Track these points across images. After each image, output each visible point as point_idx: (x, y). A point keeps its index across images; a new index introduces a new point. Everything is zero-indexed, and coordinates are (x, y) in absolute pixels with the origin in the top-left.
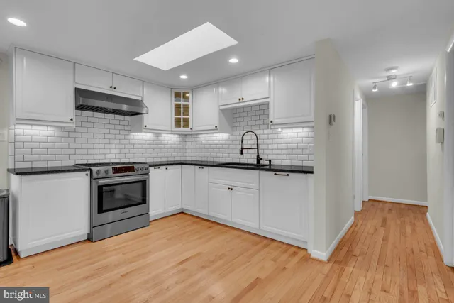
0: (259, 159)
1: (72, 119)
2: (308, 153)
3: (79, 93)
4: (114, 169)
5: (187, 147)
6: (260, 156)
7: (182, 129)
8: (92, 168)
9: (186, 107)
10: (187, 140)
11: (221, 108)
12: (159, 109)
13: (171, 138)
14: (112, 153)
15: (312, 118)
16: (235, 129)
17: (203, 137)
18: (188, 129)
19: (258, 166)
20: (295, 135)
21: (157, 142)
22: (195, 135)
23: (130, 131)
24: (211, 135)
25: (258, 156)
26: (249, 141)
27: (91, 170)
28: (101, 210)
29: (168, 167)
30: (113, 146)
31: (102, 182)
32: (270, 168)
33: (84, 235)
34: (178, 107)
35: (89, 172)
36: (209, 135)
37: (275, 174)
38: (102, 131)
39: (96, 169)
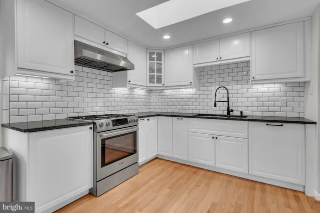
0: (229, 111)
1: (72, 72)
2: (280, 105)
4: (113, 121)
5: (151, 101)
6: (231, 108)
7: (156, 84)
8: (95, 121)
10: (152, 94)
11: (196, 66)
16: (202, 85)
17: (168, 92)
18: (161, 85)
20: (267, 90)
21: (131, 96)
23: (112, 86)
24: (178, 90)
25: (228, 108)
26: (222, 94)
27: (94, 123)
28: (104, 164)
29: (150, 118)
30: (99, 100)
31: (105, 135)
33: (86, 191)
34: (152, 66)
35: (92, 126)
36: (174, 90)
37: (267, 125)
38: (90, 85)
39: (98, 122)
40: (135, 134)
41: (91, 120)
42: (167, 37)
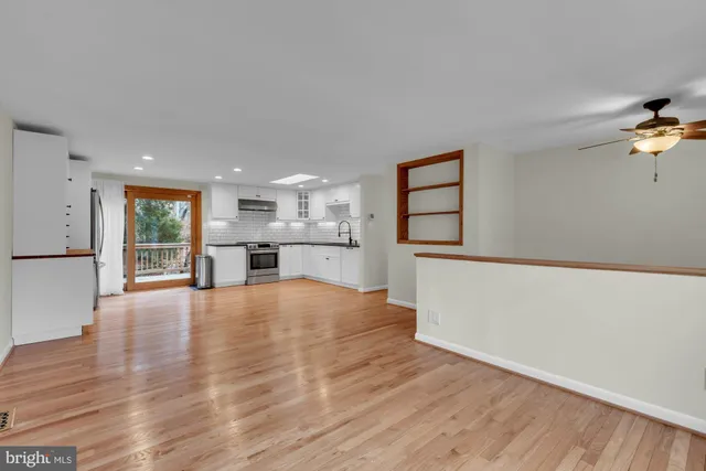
0: (351, 240)
1: (237, 216)
3: (241, 202)
5: (311, 231)
7: (304, 219)
8: (247, 244)
9: (306, 203)
12: (287, 207)
13: (298, 225)
14: (257, 236)
16: (335, 219)
17: (321, 224)
18: (308, 219)
19: (350, 244)
21: (287, 228)
23: (269, 221)
25: (350, 237)
26: (345, 228)
27: (247, 246)
28: (252, 268)
30: (258, 232)
31: (252, 252)
33: (243, 281)
34: (300, 204)
35: (245, 247)
37: (347, 248)
39: (250, 245)
40: (276, 255)
42: (301, 186)
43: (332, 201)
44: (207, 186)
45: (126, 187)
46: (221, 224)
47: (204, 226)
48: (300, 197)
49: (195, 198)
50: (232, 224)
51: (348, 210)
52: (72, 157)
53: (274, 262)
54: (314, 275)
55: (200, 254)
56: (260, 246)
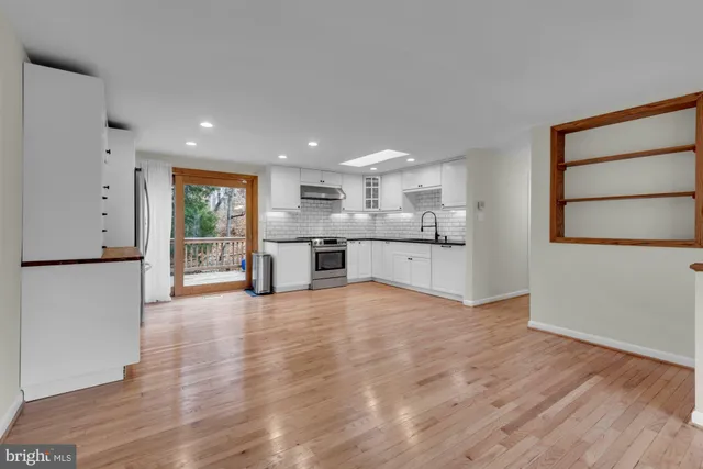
0: (437, 235)
1: (299, 206)
2: (464, 230)
3: (304, 188)
4: (324, 241)
5: (376, 225)
6: (438, 233)
7: (372, 209)
8: (312, 240)
9: (376, 191)
10: (376, 219)
11: (405, 192)
12: (353, 194)
13: (362, 217)
14: (319, 230)
15: (464, 203)
16: (417, 208)
17: (391, 216)
18: (377, 209)
19: (436, 241)
21: (351, 220)
22: (383, 214)
23: (332, 212)
25: (436, 233)
26: (429, 220)
28: (317, 270)
29: (361, 241)
31: (318, 250)
32: (447, 243)
33: (306, 285)
34: (368, 191)
35: (310, 243)
36: (395, 214)
37: (442, 246)
39: (314, 240)
40: (343, 253)
41: (309, 240)
42: (373, 169)
43: (413, 187)
44: (265, 169)
45: (175, 169)
46: (280, 215)
47: (261, 218)
48: (369, 184)
49: (251, 183)
50: (293, 215)
51: (439, 198)
52: (112, 125)
53: (341, 260)
54: (390, 278)
55: (256, 252)
56: (326, 242)
